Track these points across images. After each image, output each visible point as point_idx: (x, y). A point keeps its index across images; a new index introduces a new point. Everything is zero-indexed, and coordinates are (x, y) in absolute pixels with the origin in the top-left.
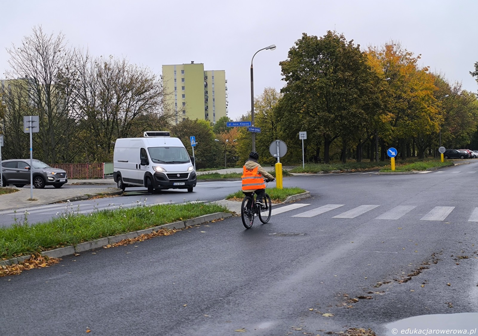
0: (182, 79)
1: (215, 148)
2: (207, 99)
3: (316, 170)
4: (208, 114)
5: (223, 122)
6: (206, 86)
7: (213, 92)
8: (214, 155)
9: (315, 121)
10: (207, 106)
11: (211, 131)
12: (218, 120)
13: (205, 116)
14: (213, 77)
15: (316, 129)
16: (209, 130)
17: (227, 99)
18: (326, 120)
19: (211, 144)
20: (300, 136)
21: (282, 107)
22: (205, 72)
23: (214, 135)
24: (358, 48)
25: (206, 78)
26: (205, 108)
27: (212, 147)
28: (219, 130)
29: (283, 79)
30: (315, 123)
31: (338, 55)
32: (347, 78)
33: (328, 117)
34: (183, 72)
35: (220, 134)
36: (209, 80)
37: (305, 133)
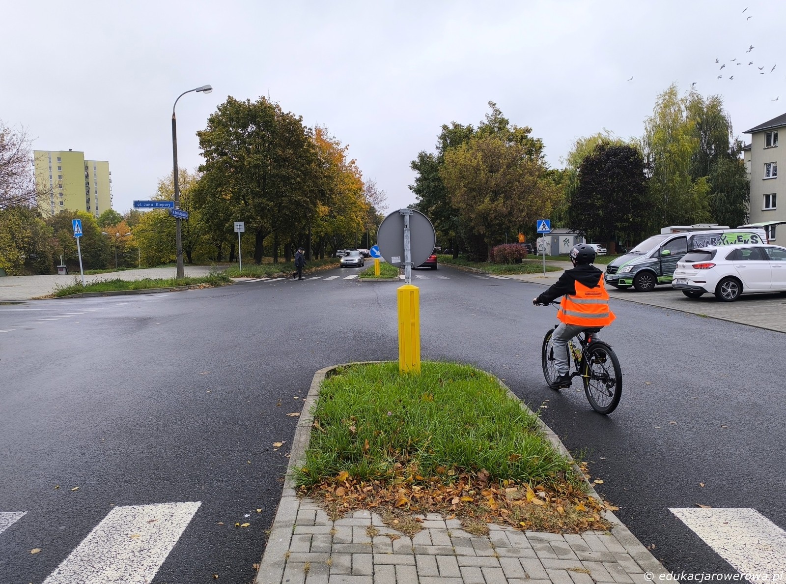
0: (58, 167)
1: (100, 243)
2: (89, 191)
3: (258, 272)
4: (90, 207)
5: (108, 215)
6: (87, 176)
7: (96, 183)
8: (100, 251)
9: (250, 210)
10: (89, 199)
11: (95, 224)
12: (103, 213)
13: (87, 209)
14: (95, 167)
15: (251, 220)
16: (92, 224)
17: (112, 192)
18: (263, 209)
19: (95, 239)
20: (236, 227)
21: (202, 190)
22: (86, 163)
23: (98, 228)
24: (300, 120)
25: (87, 168)
26: (87, 200)
27: (97, 242)
28: (104, 224)
29: (201, 154)
30: (250, 212)
31: (276, 126)
32: (289, 157)
33: (266, 205)
34: (59, 159)
35: (105, 228)
36: (91, 171)
37: (242, 223)
